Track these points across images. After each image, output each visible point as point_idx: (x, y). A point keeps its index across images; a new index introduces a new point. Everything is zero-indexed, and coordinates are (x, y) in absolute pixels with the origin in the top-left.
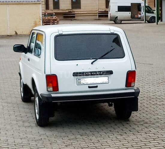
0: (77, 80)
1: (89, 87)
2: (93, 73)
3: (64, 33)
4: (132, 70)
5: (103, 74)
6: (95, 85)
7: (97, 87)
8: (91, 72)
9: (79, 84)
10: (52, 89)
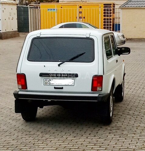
0: (44, 80)
1: (55, 88)
2: (58, 75)
3: (41, 36)
4: (99, 75)
5: (67, 77)
6: (61, 87)
7: (62, 88)
8: (56, 74)
9: (46, 84)
10: (21, 86)
